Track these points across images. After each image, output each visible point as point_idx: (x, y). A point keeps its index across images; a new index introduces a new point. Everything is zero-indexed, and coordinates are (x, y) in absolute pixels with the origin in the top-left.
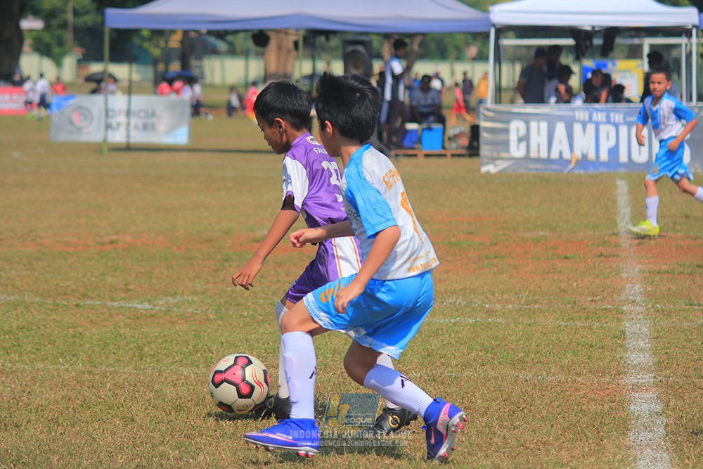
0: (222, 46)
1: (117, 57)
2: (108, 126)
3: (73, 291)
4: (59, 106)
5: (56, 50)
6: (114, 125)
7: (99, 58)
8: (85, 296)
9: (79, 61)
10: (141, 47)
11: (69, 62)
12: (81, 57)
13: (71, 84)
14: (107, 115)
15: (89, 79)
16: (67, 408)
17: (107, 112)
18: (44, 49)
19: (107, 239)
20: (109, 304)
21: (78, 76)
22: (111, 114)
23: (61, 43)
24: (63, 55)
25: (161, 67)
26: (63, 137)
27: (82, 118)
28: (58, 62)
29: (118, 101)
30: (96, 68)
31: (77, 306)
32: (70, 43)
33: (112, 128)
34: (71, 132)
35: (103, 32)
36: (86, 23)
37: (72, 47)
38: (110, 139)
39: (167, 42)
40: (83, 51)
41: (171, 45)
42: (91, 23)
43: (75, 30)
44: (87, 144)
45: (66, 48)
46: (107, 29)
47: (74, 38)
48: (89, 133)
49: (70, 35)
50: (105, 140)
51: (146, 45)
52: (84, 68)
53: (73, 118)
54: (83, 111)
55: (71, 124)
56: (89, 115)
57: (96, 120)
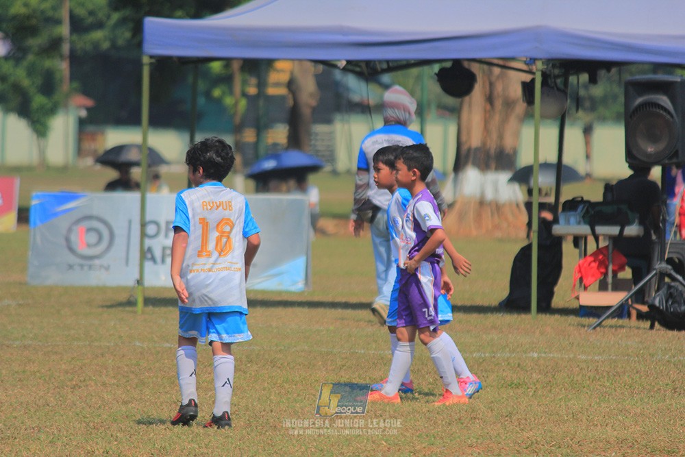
1: (160, 120)
2: (147, 257)
4: (47, 214)
6: (158, 254)
7: (132, 120)
9: (82, 123)
10: (208, 94)
11: (62, 126)
12: (84, 113)
13: (64, 170)
14: (143, 235)
17: (143, 225)
21: (80, 152)
22: (151, 229)
23: (48, 85)
24: (52, 111)
26: (54, 278)
27: (92, 238)
30: (114, 137)
32: (66, 86)
33: (153, 259)
34: (71, 267)
35: (138, 65)
36: (96, 45)
37: (67, 96)
38: (150, 281)
39: (262, 85)
40: (89, 102)
41: (271, 91)
42: (106, 45)
43: (74, 59)
44: (103, 289)
45: (57, 96)
46: (146, 60)
47: (73, 77)
48: (107, 268)
49: (63, 67)
50: (139, 282)
51: (217, 93)
52: (93, 136)
53: (73, 238)
54: (95, 224)
55: (71, 249)
56: (106, 233)
57: (120, 242)
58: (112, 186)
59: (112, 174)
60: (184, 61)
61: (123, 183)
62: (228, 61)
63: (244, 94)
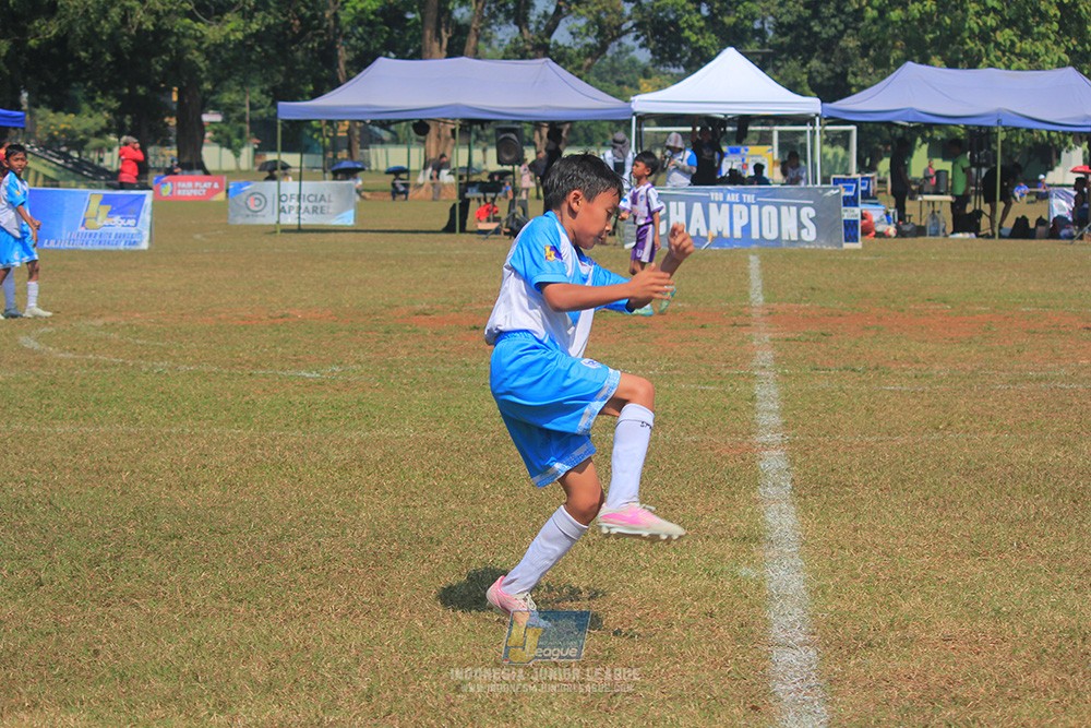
0: (386, 135)
1: (287, 149)
2: (281, 210)
3: (247, 361)
4: (237, 192)
5: (236, 141)
6: (287, 209)
7: (274, 150)
8: (257, 365)
9: (256, 150)
10: (311, 137)
11: (247, 152)
12: (256, 146)
13: (248, 171)
14: (280, 200)
15: (263, 167)
16: (241, 469)
17: (280, 197)
18: (225, 141)
19: (279, 313)
20: (279, 373)
21: (254, 164)
22: (283, 198)
23: (241, 135)
24: (242, 146)
25: (330, 155)
26: (240, 221)
27: (257, 202)
28: (237, 154)
29: (289, 186)
30: (271, 157)
31: (250, 374)
32: (248, 135)
33: (285, 212)
34: (248, 216)
35: (276, 123)
36: (261, 115)
37: (249, 139)
38: (283, 222)
39: (335, 132)
40: (258, 141)
41: (339, 134)
42: (265, 115)
43: (252, 122)
44: (262, 226)
45: (245, 139)
46: (279, 121)
47: (251, 130)
48: (264, 216)
49: (247, 127)
50: (278, 222)
51: (315, 136)
52: (260, 157)
53: (249, 203)
54: (258, 196)
55: (248, 208)
56: (263, 200)
57: (269, 204)
58: (267, 179)
59: (267, 174)
60: (298, 122)
61: (272, 178)
62: (320, 121)
63: (328, 136)
